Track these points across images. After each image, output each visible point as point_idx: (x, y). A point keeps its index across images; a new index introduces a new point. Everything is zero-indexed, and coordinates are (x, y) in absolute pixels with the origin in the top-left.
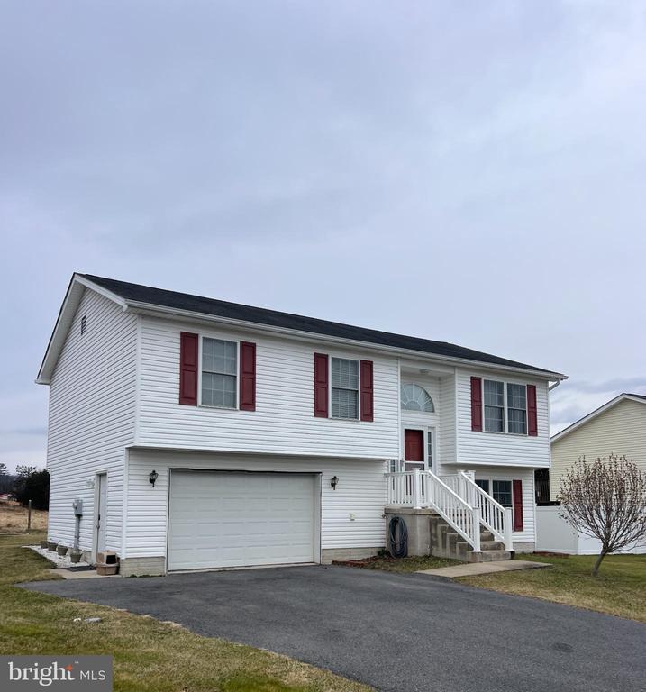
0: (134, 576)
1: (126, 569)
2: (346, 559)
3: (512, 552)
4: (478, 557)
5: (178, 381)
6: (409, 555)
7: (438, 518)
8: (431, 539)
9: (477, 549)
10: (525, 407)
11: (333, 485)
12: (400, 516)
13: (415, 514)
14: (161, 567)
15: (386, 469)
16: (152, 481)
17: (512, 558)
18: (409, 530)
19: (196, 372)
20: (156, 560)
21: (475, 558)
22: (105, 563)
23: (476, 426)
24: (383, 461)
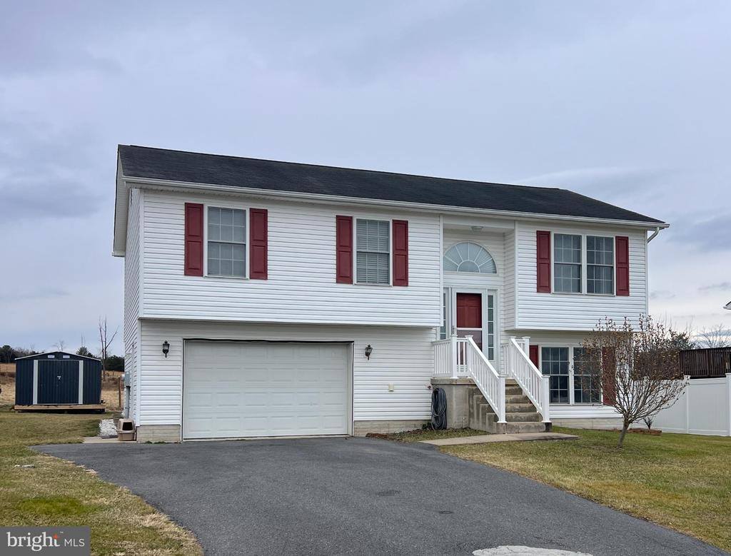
0: (149, 442)
1: (141, 436)
2: (383, 432)
3: (548, 425)
4: (501, 428)
5: (183, 252)
6: (448, 427)
7: (474, 388)
8: (470, 411)
9: (502, 420)
10: (612, 263)
11: (368, 354)
12: (440, 387)
13: (452, 384)
14: (177, 435)
15: (434, 336)
16: (166, 352)
17: (547, 430)
18: (448, 401)
19: (201, 243)
20: (172, 427)
21: (499, 429)
22: (121, 430)
23: (543, 286)
24: (430, 328)
